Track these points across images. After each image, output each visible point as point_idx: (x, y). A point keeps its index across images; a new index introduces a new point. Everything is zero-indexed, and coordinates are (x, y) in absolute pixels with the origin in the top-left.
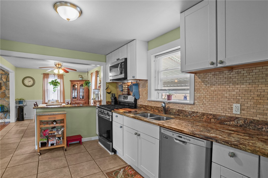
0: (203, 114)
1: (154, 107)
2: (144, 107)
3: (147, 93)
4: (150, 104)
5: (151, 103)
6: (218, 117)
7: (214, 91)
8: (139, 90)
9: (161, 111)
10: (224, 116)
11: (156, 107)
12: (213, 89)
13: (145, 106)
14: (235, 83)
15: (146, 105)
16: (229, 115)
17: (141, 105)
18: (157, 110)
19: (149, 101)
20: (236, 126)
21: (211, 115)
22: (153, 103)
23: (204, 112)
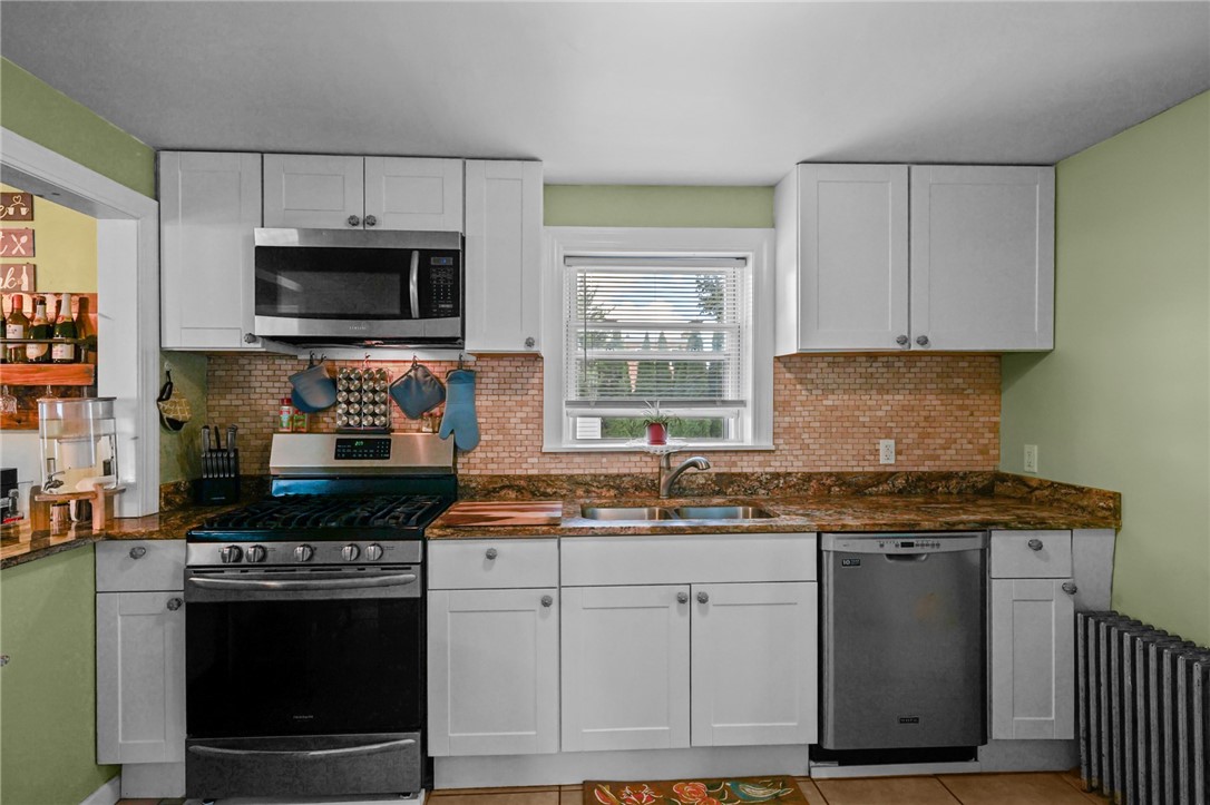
0: (808, 477)
1: (589, 478)
2: (522, 483)
3: (541, 416)
4: (564, 465)
5: (564, 460)
6: (848, 478)
7: (833, 409)
8: (477, 403)
9: (631, 490)
10: (864, 474)
11: (602, 478)
12: (830, 403)
13: (529, 478)
14: (882, 390)
15: (534, 472)
16: (872, 469)
17: (495, 479)
18: (612, 487)
19: (555, 453)
20: (891, 494)
21: (830, 475)
22: (578, 459)
23: (806, 470)
